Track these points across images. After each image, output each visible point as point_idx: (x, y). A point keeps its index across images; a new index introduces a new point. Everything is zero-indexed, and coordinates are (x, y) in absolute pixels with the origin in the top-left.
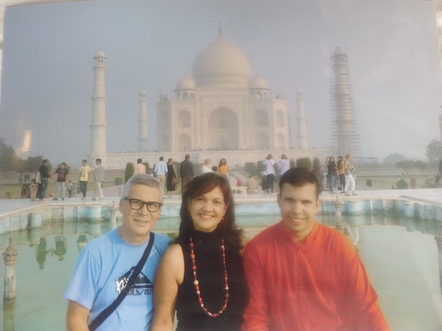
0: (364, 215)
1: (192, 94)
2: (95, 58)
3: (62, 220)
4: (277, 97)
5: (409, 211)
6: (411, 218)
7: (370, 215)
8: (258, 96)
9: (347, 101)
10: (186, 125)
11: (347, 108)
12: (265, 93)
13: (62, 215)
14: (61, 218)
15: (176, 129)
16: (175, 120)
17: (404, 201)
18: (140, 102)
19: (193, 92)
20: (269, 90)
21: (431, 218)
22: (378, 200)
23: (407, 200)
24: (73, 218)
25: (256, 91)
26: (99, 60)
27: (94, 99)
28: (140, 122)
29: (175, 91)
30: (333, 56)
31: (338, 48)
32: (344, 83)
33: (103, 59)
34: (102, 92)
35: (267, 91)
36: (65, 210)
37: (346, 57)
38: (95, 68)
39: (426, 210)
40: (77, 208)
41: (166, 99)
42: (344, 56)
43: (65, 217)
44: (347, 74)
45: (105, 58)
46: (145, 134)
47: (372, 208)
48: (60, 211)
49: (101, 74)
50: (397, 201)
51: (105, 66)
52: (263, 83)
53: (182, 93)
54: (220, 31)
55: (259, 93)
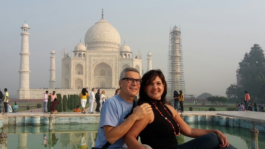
0: (194, 124)
1: (84, 54)
2: (22, 28)
3: (15, 125)
4: (136, 58)
5: (223, 122)
6: (224, 126)
7: (198, 124)
8: (124, 57)
9: (178, 60)
10: (80, 73)
11: (178, 65)
12: (129, 55)
13: (15, 121)
14: (14, 123)
15: (74, 75)
16: (73, 69)
17: (220, 116)
18: (51, 58)
19: (85, 53)
20: (131, 53)
21: (237, 126)
22: (203, 116)
23: (221, 116)
24: (22, 123)
25: (123, 54)
26: (25, 30)
27: (21, 54)
28: (51, 70)
29: (73, 52)
30: (172, 32)
31: (175, 27)
32: (178, 49)
33: (28, 29)
34: (26, 50)
35: (130, 54)
36: (17, 119)
37: (180, 33)
38: (22, 35)
39: (234, 121)
40: (24, 117)
41: (68, 56)
42: (179, 32)
43: (17, 122)
44: (179, 44)
46: (54, 78)
47: (199, 120)
48: (14, 119)
49: (26, 38)
50: (214, 116)
51: (28, 34)
52: (128, 49)
53: (78, 53)
54: (102, 15)
55: (126, 55)
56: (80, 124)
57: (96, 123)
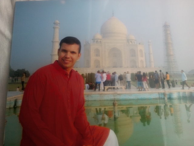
0: (178, 99)
1: (100, 41)
2: (54, 23)
4: (140, 44)
7: (181, 99)
8: (131, 43)
9: (171, 46)
10: (97, 55)
11: (171, 49)
12: (134, 42)
15: (93, 57)
16: (92, 53)
19: (101, 40)
20: (135, 40)
22: (184, 92)
26: (56, 25)
27: (53, 42)
29: (92, 39)
30: (164, 26)
31: (166, 22)
32: (169, 38)
33: (58, 24)
38: (54, 28)
41: (88, 43)
42: (169, 26)
44: (170, 34)
45: (59, 24)
47: (181, 96)
49: (57, 30)
51: (59, 27)
52: (133, 37)
53: (96, 40)
54: (113, 14)
55: (131, 42)
56: (87, 101)
57: (100, 100)
